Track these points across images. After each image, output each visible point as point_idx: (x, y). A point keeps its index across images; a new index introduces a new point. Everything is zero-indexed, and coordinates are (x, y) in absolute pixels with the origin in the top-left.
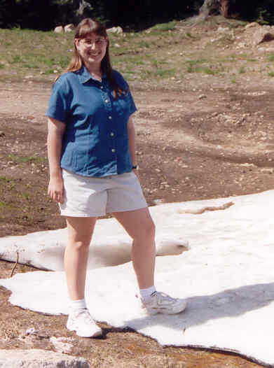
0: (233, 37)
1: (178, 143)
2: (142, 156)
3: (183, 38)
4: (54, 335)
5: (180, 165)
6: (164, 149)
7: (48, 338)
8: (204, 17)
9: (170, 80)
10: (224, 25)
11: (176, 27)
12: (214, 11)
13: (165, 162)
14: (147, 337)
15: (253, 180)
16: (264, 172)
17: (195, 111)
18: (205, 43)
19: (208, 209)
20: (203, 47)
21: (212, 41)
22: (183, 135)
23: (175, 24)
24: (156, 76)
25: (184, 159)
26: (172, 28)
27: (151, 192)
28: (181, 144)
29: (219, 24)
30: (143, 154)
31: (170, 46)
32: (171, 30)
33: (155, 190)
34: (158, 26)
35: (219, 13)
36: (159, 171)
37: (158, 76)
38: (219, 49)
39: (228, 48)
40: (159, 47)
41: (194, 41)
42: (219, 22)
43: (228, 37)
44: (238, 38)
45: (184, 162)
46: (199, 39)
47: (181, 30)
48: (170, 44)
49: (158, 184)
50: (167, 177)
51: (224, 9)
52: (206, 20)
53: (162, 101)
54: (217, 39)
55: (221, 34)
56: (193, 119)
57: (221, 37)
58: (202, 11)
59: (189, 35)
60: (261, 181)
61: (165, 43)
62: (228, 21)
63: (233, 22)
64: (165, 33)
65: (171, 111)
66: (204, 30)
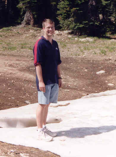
0: (36, 34)
1: (28, 78)
2: (15, 83)
3: (16, 34)
4: (21, 153)
5: (32, 87)
6: (23, 80)
7: (19, 153)
8: (23, 26)
9: (15, 51)
10: (32, 29)
11: (12, 29)
12: (28, 23)
13: (25, 85)
14: (55, 154)
15: (62, 94)
16: (66, 91)
17: (31, 65)
18: (25, 36)
19: (59, 105)
20: (24, 38)
21: (28, 35)
22: (29, 74)
23: (12, 28)
24: (8, 49)
25: (33, 85)
26: (10, 29)
27: (23, 97)
28: (29, 79)
29: (30, 29)
30: (15, 82)
31: (10, 37)
32: (10, 30)
33: (24, 97)
34: (5, 28)
35: (30, 24)
36: (23, 89)
37: (10, 50)
38: (31, 39)
39: (34, 39)
40: (6, 37)
41: (20, 35)
42: (30, 28)
43: (34, 35)
44: (38, 35)
45: (33, 86)
46: (22, 34)
47: (14, 30)
48: (11, 36)
49: (25, 94)
50: (28, 92)
51: (32, 23)
52: (25, 27)
53: (16, 60)
54: (30, 35)
55: (31, 33)
56: (31, 68)
57: (31, 34)
58: (23, 23)
59: (18, 33)
60: (66, 95)
61: (9, 35)
62: (33, 28)
63: (36, 28)
64: (8, 31)
65: (21, 64)
66: (24, 31)
